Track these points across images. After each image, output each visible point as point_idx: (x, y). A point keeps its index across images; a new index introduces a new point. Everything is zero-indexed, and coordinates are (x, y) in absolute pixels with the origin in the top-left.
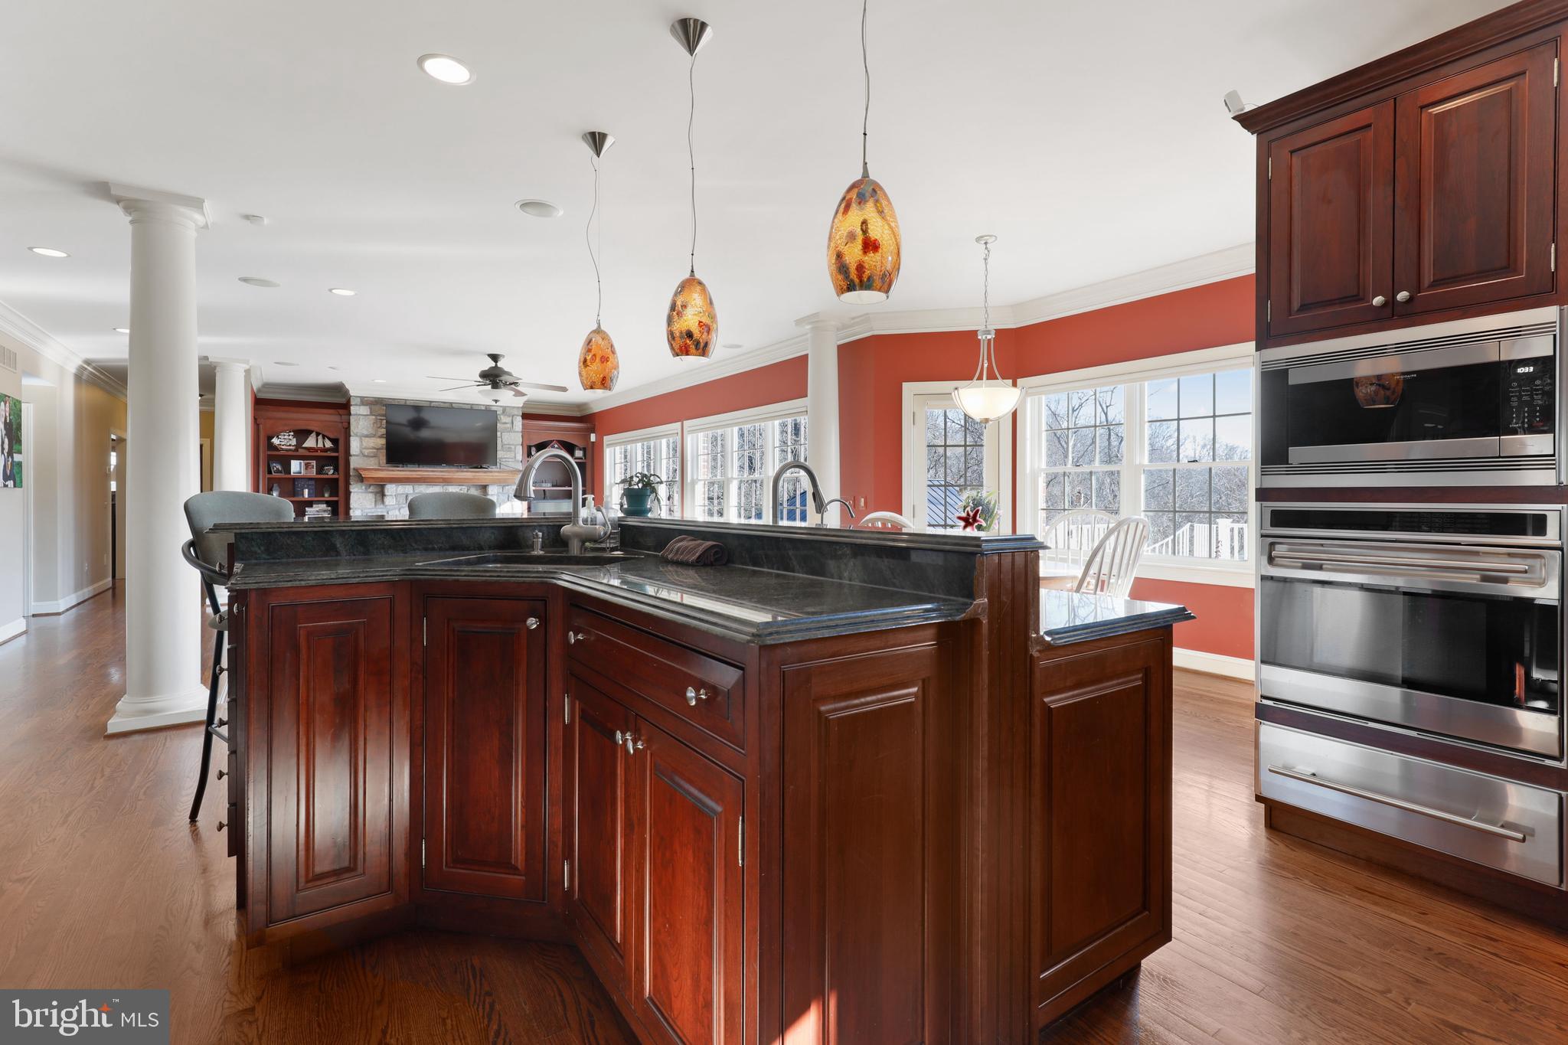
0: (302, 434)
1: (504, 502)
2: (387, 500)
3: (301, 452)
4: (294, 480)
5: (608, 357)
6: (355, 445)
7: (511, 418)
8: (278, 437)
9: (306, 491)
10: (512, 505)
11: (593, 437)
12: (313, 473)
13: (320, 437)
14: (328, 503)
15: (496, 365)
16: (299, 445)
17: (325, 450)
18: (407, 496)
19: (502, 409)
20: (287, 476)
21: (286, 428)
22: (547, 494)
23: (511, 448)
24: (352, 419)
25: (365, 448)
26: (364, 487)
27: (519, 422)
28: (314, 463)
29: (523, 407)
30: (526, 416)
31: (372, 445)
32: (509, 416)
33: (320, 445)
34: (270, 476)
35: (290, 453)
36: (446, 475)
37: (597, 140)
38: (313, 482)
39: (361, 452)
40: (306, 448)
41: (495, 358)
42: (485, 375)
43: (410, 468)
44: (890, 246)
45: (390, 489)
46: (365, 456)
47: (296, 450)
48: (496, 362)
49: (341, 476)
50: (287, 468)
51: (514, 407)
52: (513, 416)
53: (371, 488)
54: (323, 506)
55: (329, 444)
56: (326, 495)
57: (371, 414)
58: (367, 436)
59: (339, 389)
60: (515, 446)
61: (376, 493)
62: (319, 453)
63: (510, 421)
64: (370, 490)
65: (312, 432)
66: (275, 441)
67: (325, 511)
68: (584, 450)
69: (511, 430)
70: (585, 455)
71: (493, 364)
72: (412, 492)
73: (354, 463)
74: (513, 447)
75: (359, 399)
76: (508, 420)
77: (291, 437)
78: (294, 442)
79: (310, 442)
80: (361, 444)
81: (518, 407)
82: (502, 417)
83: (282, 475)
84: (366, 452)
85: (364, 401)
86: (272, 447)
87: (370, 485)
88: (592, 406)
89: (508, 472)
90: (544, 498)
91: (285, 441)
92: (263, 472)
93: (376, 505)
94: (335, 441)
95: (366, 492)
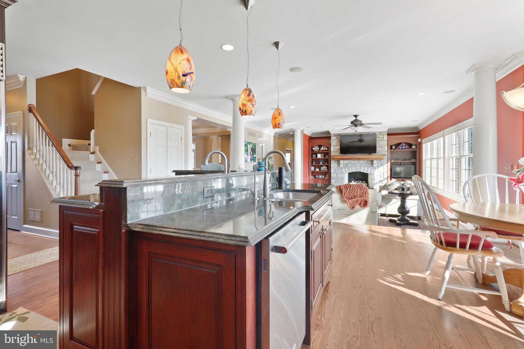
0: (320, 146)
1: (380, 166)
2: (340, 165)
3: (320, 151)
4: (319, 159)
5: (277, 117)
6: (332, 149)
7: (383, 136)
8: (314, 147)
9: (321, 163)
10: (383, 168)
11: (419, 140)
12: (323, 157)
13: (324, 147)
14: (326, 166)
15: (356, 119)
16: (319, 150)
17: (325, 151)
18: (347, 164)
19: (379, 133)
20: (317, 158)
21: (316, 145)
22: (402, 163)
23: (382, 147)
24: (331, 141)
25: (335, 149)
26: (334, 161)
27: (386, 137)
28: (323, 154)
29: (387, 131)
30: (388, 135)
31: (337, 148)
32: (382, 135)
33: (324, 149)
34: (312, 158)
35: (317, 152)
36: (358, 157)
37: (276, 44)
38: (323, 160)
39: (334, 150)
40: (321, 150)
41: (356, 116)
42: (352, 123)
43: (348, 155)
44: (171, 70)
45: (341, 162)
46: (335, 152)
47: (319, 151)
48: (356, 118)
49: (329, 158)
50: (317, 157)
51: (384, 132)
52: (383, 135)
53: (337, 161)
54: (325, 167)
55: (326, 149)
56: (326, 164)
57: (337, 139)
58: (335, 146)
59: (328, 132)
60: (384, 146)
61: (338, 163)
62: (324, 152)
63: (383, 137)
64: (336, 162)
65: (322, 146)
66: (314, 149)
67: (325, 168)
68: (416, 145)
69: (383, 140)
70: (416, 147)
71: (355, 118)
72: (348, 163)
73: (332, 154)
74: (383, 146)
75: (333, 135)
76: (382, 136)
77: (317, 147)
78: (318, 149)
79: (322, 149)
80: (334, 149)
81: (386, 131)
82: (379, 136)
83: (315, 158)
84: (335, 151)
85: (335, 135)
86: (312, 150)
87: (336, 161)
88: (419, 127)
89: (382, 155)
90: (401, 165)
91: (316, 149)
92: (311, 157)
93: (338, 167)
94: (328, 148)
95: (335, 163)
